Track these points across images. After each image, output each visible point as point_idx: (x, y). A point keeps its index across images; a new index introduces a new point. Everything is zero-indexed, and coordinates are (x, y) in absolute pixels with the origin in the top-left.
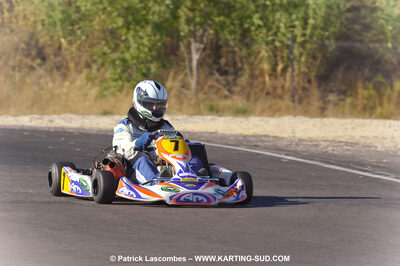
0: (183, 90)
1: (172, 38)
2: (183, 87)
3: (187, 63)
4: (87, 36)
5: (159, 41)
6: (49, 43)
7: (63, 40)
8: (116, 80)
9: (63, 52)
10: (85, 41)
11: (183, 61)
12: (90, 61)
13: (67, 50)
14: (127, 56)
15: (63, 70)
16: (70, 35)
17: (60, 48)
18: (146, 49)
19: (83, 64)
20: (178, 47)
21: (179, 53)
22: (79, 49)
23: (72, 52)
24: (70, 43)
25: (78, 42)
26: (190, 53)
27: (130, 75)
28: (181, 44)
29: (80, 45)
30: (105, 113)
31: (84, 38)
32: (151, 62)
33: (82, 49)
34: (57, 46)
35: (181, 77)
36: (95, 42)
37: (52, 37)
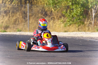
0: (90, 25)
1: (87, 9)
2: (90, 24)
3: (91, 16)
4: (60, 8)
5: (82, 9)
6: (48, 10)
7: (53, 9)
8: (69, 22)
9: (53, 13)
10: (60, 9)
11: (90, 16)
12: (61, 16)
13: (54, 12)
14: (73, 14)
15: (53, 19)
16: (55, 8)
17: (52, 12)
18: (79, 12)
19: (59, 17)
20: (88, 11)
21: (89, 13)
22: (57, 12)
23: (55, 13)
24: (55, 10)
25: (57, 10)
26: (92, 13)
27: (74, 20)
28: (89, 10)
29: (58, 10)
30: (65, 32)
31: (59, 8)
32: (80, 16)
33: (59, 12)
34: (51, 11)
35: (89, 20)
36: (63, 10)
37: (49, 8)
